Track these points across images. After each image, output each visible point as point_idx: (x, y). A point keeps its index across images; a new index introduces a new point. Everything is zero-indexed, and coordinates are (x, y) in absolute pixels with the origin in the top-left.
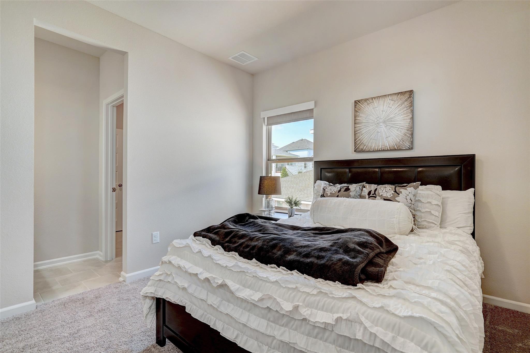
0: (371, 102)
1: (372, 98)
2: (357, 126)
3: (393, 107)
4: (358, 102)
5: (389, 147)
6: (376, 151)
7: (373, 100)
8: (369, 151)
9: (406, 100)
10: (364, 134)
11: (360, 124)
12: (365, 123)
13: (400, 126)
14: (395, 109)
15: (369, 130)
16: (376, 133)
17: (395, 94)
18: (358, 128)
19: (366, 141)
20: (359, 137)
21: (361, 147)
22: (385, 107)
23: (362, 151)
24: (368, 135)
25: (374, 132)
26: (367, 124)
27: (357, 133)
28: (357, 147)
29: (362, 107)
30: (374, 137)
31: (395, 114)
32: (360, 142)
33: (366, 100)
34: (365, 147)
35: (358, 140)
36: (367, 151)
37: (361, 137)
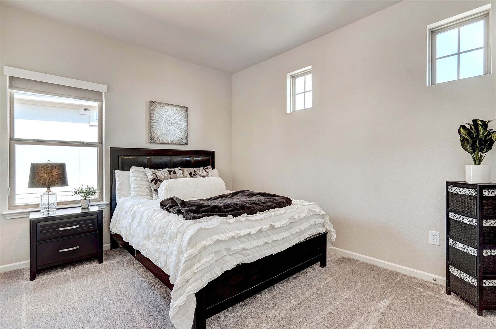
0: (163, 106)
1: (164, 103)
2: (152, 121)
3: (177, 114)
4: (153, 103)
5: (175, 142)
6: (166, 144)
7: (164, 105)
8: (161, 143)
9: (184, 113)
10: (158, 129)
11: (155, 121)
12: (158, 121)
13: (182, 129)
14: (178, 116)
15: (161, 127)
16: (166, 131)
17: (179, 106)
18: (153, 124)
19: (159, 135)
20: (153, 131)
21: (155, 139)
22: (172, 113)
23: (156, 143)
24: (161, 131)
25: (165, 129)
26: (160, 122)
27: (152, 128)
28: (152, 139)
29: (156, 107)
30: (165, 133)
31: (178, 120)
32: (155, 135)
33: (160, 103)
34: (159, 139)
35: (153, 133)
36: (160, 143)
37: (155, 132)
